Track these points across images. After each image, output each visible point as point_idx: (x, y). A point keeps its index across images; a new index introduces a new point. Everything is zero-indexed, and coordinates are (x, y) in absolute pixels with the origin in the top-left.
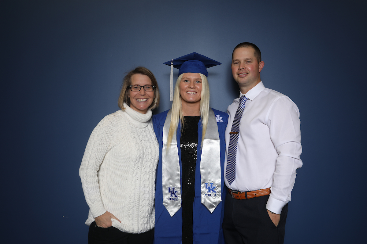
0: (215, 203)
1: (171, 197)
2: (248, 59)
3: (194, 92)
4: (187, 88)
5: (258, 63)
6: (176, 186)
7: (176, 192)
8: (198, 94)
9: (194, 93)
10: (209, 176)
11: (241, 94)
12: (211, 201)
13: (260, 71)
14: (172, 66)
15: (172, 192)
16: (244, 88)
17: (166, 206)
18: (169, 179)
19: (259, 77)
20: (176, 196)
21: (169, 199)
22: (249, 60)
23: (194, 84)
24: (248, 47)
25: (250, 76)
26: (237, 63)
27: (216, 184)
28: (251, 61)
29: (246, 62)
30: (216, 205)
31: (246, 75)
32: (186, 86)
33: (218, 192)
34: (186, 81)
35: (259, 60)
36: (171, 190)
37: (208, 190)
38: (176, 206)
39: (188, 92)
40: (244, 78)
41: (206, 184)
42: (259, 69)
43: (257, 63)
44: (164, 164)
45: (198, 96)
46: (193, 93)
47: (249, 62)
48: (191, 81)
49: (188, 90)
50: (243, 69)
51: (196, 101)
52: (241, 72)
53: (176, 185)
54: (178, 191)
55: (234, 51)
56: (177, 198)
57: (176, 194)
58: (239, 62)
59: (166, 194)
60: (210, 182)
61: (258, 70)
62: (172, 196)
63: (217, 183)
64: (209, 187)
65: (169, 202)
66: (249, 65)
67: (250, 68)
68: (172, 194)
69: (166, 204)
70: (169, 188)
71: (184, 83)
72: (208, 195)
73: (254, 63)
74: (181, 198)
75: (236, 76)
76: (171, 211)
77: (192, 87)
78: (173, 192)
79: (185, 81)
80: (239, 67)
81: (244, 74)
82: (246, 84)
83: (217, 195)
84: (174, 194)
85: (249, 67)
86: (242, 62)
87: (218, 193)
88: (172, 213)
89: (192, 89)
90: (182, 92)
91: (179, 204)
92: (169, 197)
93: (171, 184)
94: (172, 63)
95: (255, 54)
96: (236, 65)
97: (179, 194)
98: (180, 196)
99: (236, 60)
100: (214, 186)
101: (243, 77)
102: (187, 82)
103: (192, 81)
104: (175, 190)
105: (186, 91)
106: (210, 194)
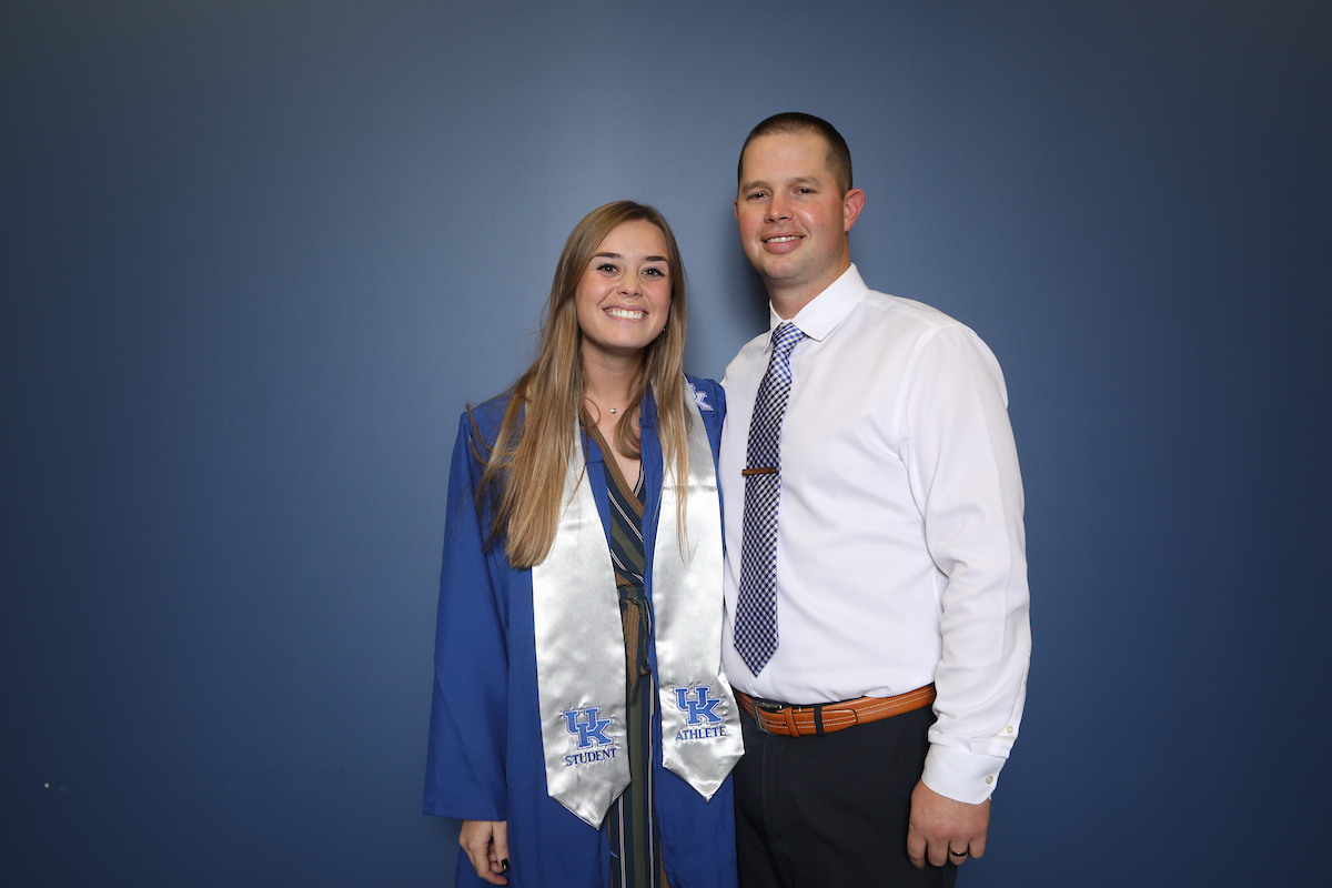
2: (801, 180)
5: (842, 196)
11: (776, 320)
13: (846, 228)
16: (787, 296)
19: (845, 249)
22: (805, 186)
24: (801, 131)
25: (811, 247)
26: (758, 196)
28: (815, 188)
29: (796, 192)
31: (794, 246)
35: (846, 183)
40: (787, 256)
42: (846, 220)
43: (837, 196)
47: (807, 191)
50: (782, 221)
52: (775, 230)
55: (745, 146)
58: (763, 192)
61: (842, 224)
66: (806, 202)
67: (809, 217)
73: (827, 195)
75: (756, 248)
80: (769, 210)
81: (789, 239)
82: (793, 277)
85: (808, 212)
86: (779, 191)
95: (829, 158)
96: (753, 201)
99: (756, 184)
101: (781, 253)
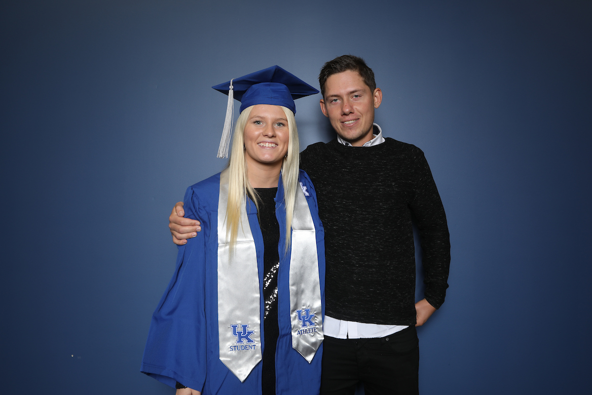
0: (314, 344)
1: (239, 344)
3: (274, 143)
4: (259, 136)
6: (249, 323)
7: (249, 333)
8: (280, 147)
9: (273, 145)
10: (303, 296)
12: (307, 341)
14: (231, 92)
15: (240, 333)
17: (230, 362)
18: (234, 310)
20: (249, 341)
21: (234, 348)
23: (273, 129)
27: (315, 311)
30: (315, 348)
32: (257, 133)
33: (318, 324)
34: (258, 122)
36: (240, 329)
37: (301, 323)
39: (262, 144)
41: (299, 312)
44: (222, 280)
45: (280, 151)
46: (270, 145)
48: (267, 123)
49: (261, 141)
51: (277, 160)
53: (250, 320)
54: (255, 330)
56: (253, 344)
57: (250, 337)
59: (227, 340)
60: (304, 307)
62: (240, 341)
63: (316, 308)
64: (304, 317)
65: (234, 353)
68: (240, 337)
69: (229, 359)
70: (234, 327)
71: (253, 127)
72: (303, 331)
76: (240, 371)
77: (270, 134)
78: (243, 334)
79: (255, 122)
83: (317, 330)
84: (247, 338)
87: (317, 326)
88: (242, 374)
89: (270, 137)
90: (249, 143)
92: (233, 344)
94: (231, 87)
97: (257, 337)
98: (259, 339)
100: (311, 314)
102: (259, 125)
103: (270, 122)
104: (249, 329)
105: (259, 140)
106: (306, 328)
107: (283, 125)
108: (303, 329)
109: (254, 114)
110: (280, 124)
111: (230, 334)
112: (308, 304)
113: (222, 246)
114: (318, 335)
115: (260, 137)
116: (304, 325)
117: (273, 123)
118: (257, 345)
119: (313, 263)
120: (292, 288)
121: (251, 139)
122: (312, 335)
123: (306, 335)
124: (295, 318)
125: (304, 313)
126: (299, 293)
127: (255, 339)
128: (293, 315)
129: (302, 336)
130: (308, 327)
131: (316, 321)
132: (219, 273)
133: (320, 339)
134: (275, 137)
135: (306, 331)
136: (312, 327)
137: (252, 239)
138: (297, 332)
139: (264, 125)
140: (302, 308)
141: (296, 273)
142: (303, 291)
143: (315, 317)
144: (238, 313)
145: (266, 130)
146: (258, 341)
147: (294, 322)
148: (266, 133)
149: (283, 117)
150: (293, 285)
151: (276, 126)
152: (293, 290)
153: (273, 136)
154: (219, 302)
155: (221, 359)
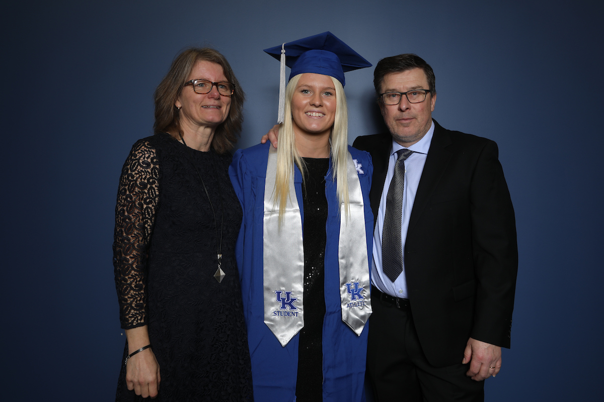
0: (363, 317)
1: (283, 310)
3: (321, 113)
4: (306, 105)
6: (293, 290)
7: (293, 300)
8: (327, 118)
9: (320, 115)
10: (352, 270)
12: (357, 315)
15: (284, 299)
17: (272, 326)
18: (278, 276)
20: (293, 308)
21: (277, 313)
23: (321, 98)
27: (364, 284)
30: (364, 321)
32: (305, 102)
33: (367, 298)
34: (305, 91)
36: (283, 296)
37: (351, 296)
38: (292, 326)
39: (309, 114)
41: (348, 286)
44: (268, 247)
45: (327, 120)
46: (317, 114)
48: (314, 92)
49: (309, 110)
51: (324, 129)
53: (293, 288)
54: (298, 298)
56: (295, 311)
57: (294, 304)
59: (272, 304)
60: (353, 281)
62: (283, 307)
63: (365, 282)
64: (353, 291)
65: (277, 318)
68: (284, 304)
69: (272, 323)
71: (300, 96)
72: (352, 304)
74: (303, 312)
76: (282, 336)
77: (318, 103)
78: (287, 301)
79: (302, 91)
83: (365, 304)
84: (290, 304)
87: (366, 300)
88: (284, 338)
89: (317, 107)
90: (296, 112)
91: (300, 323)
92: (277, 309)
93: (283, 285)
97: (300, 305)
98: (302, 307)
100: (360, 287)
102: (306, 94)
103: (317, 92)
104: (292, 296)
105: (306, 109)
106: (355, 301)
107: (331, 94)
108: (352, 302)
109: (302, 83)
110: (328, 93)
111: (274, 299)
112: (357, 277)
113: (267, 215)
114: (366, 308)
115: (307, 107)
116: (353, 298)
117: (321, 92)
118: (299, 312)
119: (361, 236)
120: (342, 262)
121: (299, 109)
122: (361, 308)
123: (355, 308)
124: (344, 291)
125: (353, 286)
126: (348, 266)
127: (298, 306)
128: (342, 288)
129: (351, 310)
130: (357, 300)
131: (364, 295)
132: (265, 240)
133: (368, 312)
134: (322, 106)
135: (355, 305)
136: (361, 300)
137: (298, 208)
138: (346, 305)
139: (311, 94)
140: (350, 281)
141: (345, 247)
142: (351, 265)
143: (364, 290)
144: (283, 280)
145: (313, 100)
146: (300, 309)
147: (344, 295)
148: (314, 102)
149: (331, 86)
150: (343, 258)
151: (323, 95)
152: (342, 263)
153: (320, 106)
154: (265, 268)
155: (266, 322)
